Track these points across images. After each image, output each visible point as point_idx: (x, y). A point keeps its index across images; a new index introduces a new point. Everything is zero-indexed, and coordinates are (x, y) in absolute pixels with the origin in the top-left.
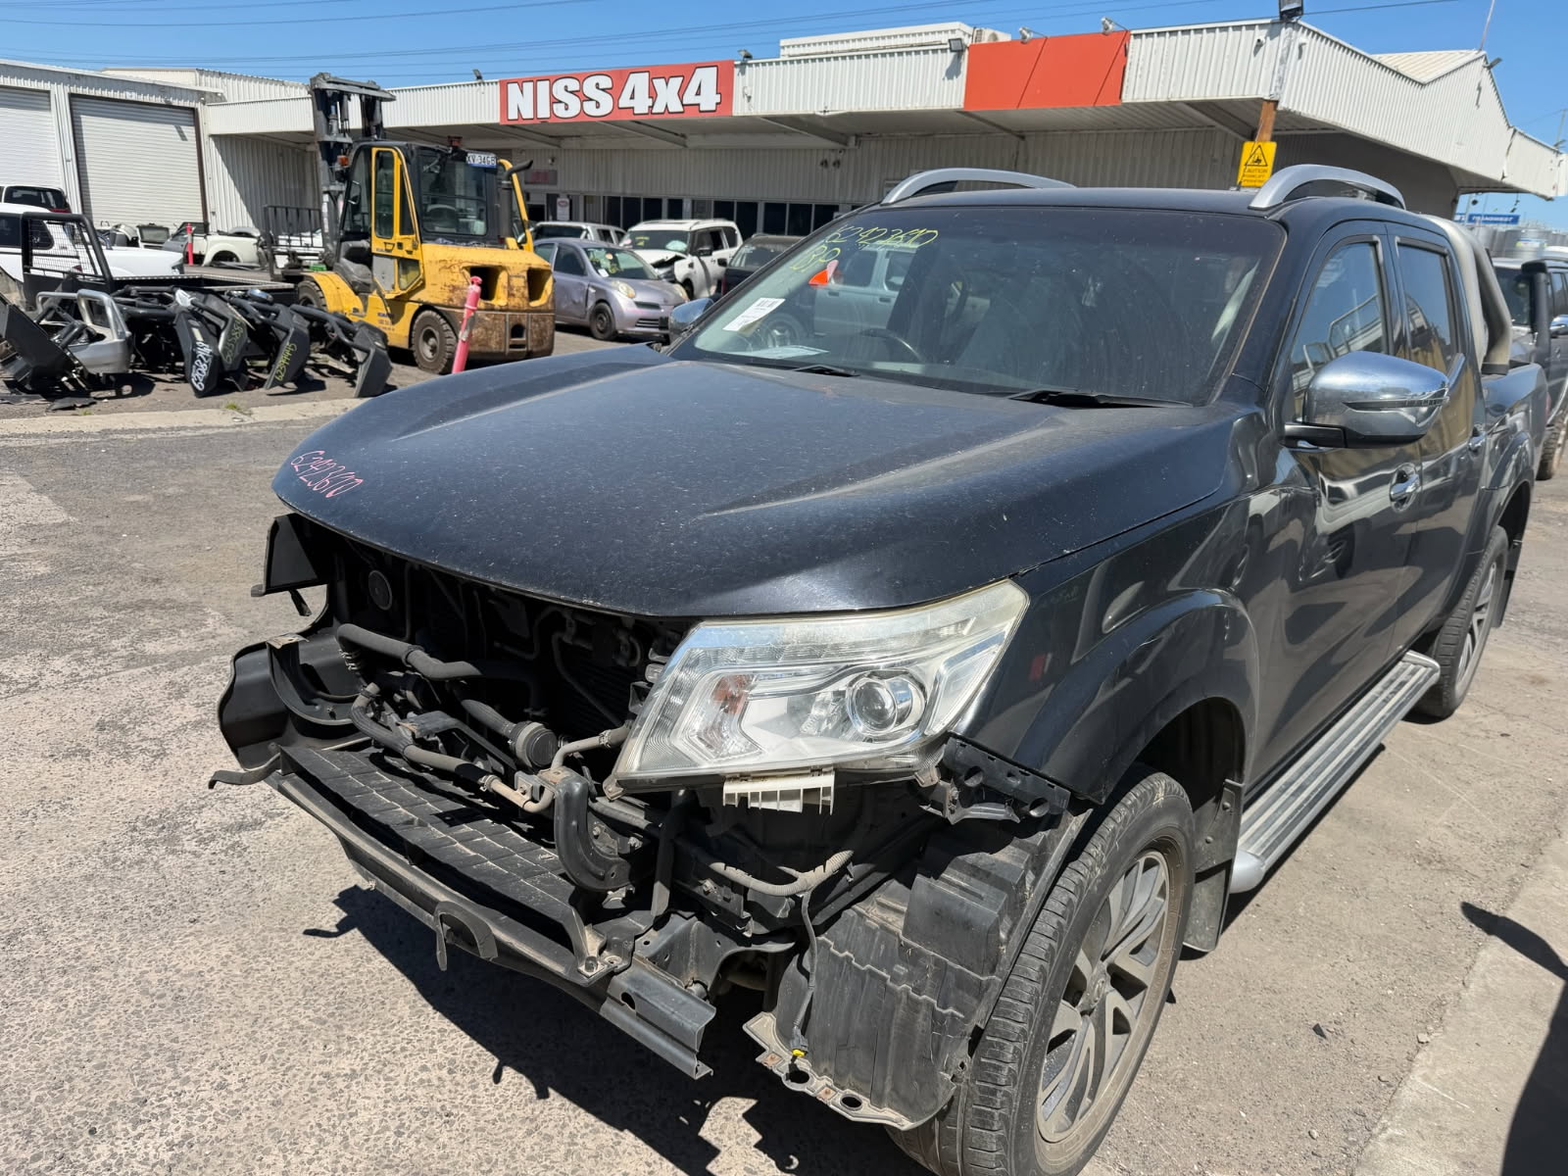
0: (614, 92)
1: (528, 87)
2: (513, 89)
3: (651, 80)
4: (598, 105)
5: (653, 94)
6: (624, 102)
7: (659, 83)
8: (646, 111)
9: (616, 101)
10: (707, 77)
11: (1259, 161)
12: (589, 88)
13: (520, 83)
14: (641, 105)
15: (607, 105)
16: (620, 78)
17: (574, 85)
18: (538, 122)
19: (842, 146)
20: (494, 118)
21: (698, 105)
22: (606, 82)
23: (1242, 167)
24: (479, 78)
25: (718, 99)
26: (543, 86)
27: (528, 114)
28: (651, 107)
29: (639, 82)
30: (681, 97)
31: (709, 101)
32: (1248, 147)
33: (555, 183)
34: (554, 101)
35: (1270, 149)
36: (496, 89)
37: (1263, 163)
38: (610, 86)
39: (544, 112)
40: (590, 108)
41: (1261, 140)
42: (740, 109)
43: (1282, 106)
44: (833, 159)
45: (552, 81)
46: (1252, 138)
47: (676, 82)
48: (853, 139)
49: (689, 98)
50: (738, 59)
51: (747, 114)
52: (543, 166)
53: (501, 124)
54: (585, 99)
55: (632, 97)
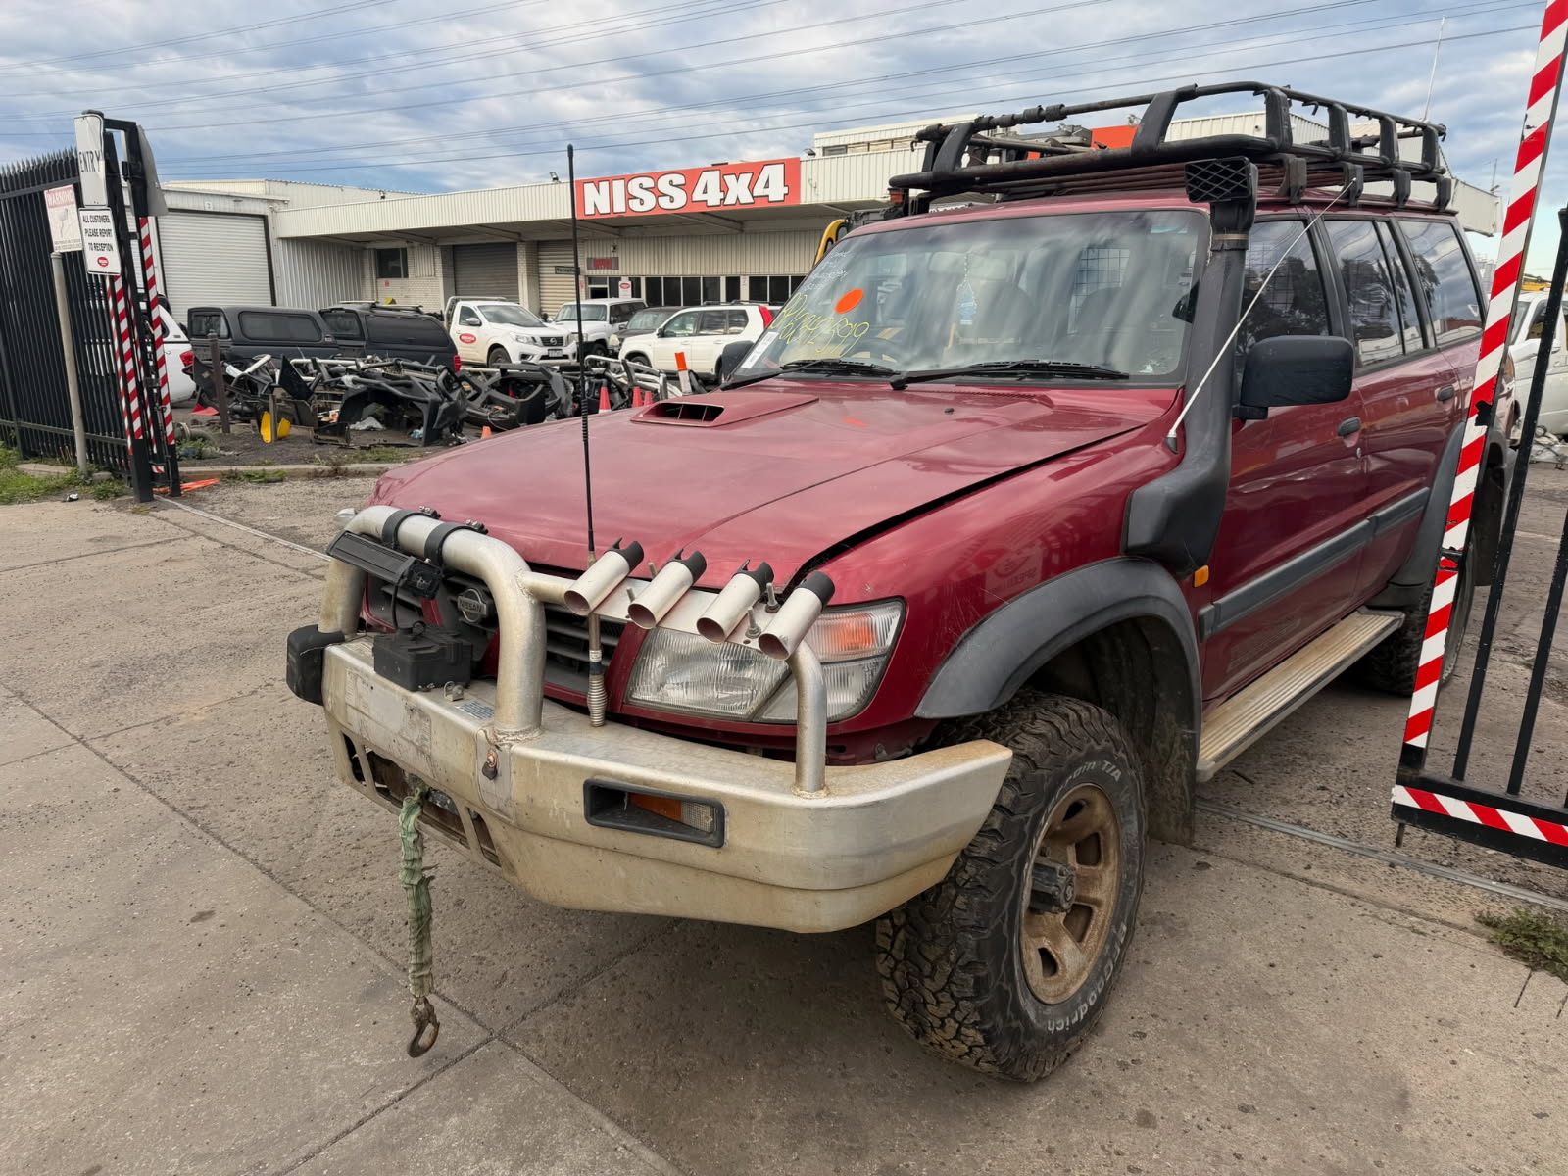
0: (688, 187)
1: (604, 186)
2: (589, 186)
3: (722, 177)
4: (672, 200)
5: (724, 189)
6: (698, 195)
7: (730, 180)
8: (718, 203)
9: (689, 196)
10: (776, 174)
12: (663, 185)
13: (596, 183)
14: (714, 198)
15: (680, 199)
16: (692, 177)
17: (648, 183)
18: (614, 215)
21: (768, 196)
22: (679, 180)
25: (786, 190)
27: (604, 208)
28: (723, 200)
29: (711, 179)
30: (751, 187)
31: (777, 193)
33: (617, 267)
34: (630, 197)
38: (683, 182)
39: (620, 207)
40: (665, 203)
42: (807, 198)
45: (627, 180)
47: (746, 178)
49: (759, 190)
50: (804, 156)
51: (815, 200)
52: (606, 253)
53: (578, 218)
54: (659, 194)
55: (705, 192)
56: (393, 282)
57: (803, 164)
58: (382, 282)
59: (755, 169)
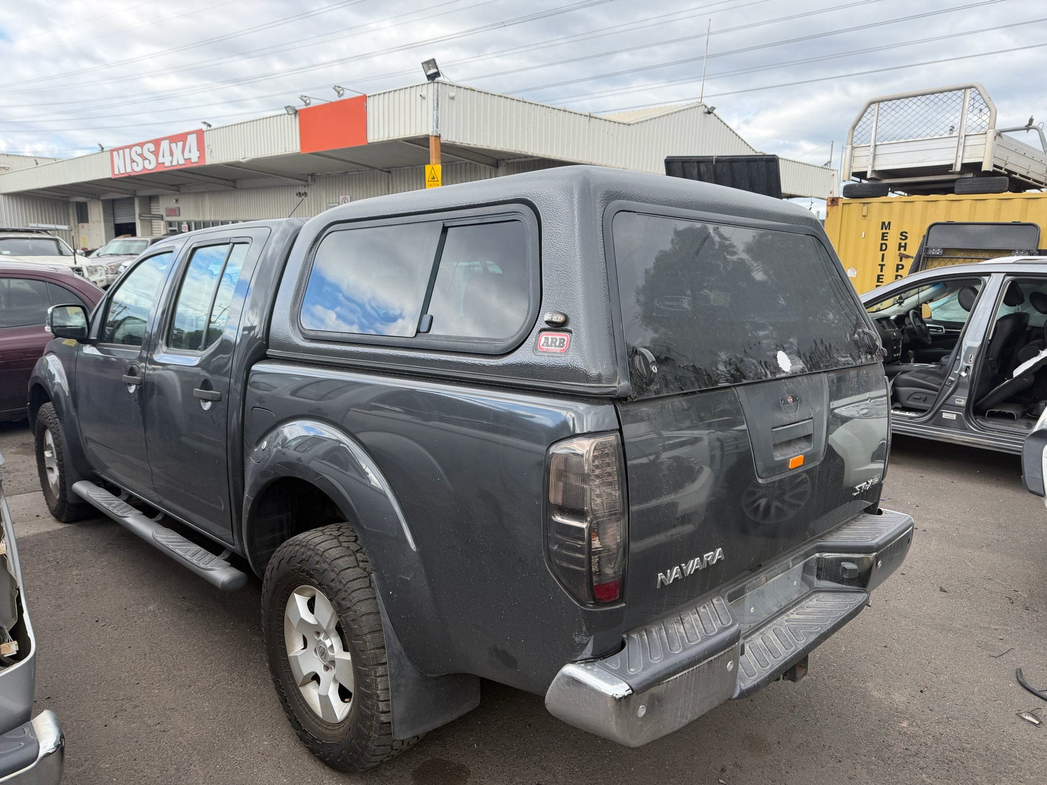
0: (156, 153)
1: (121, 151)
2: (115, 153)
3: (170, 143)
4: (150, 162)
5: (172, 154)
6: (161, 160)
7: (173, 145)
8: (169, 165)
9: (157, 159)
10: (192, 140)
11: (434, 177)
14: (168, 161)
15: (153, 162)
16: (157, 145)
17: (138, 149)
18: (127, 175)
19: (306, 183)
20: (108, 175)
21: (190, 159)
22: (152, 147)
23: (427, 182)
24: (102, 149)
25: (198, 154)
26: (127, 151)
27: (122, 171)
28: (171, 162)
29: (165, 145)
30: (183, 152)
31: (194, 156)
32: (428, 168)
33: (179, 215)
34: (133, 161)
35: (438, 168)
36: (109, 153)
37: (436, 180)
38: (153, 149)
39: (129, 170)
40: (147, 165)
41: (433, 164)
42: (209, 161)
43: (444, 139)
44: (303, 191)
46: (429, 163)
47: (180, 144)
48: (310, 177)
49: (187, 156)
50: (204, 127)
51: (212, 163)
52: (172, 204)
53: (113, 177)
54: (145, 159)
55: (163, 157)
56: (85, 225)
57: (205, 133)
58: (81, 225)
59: (182, 138)
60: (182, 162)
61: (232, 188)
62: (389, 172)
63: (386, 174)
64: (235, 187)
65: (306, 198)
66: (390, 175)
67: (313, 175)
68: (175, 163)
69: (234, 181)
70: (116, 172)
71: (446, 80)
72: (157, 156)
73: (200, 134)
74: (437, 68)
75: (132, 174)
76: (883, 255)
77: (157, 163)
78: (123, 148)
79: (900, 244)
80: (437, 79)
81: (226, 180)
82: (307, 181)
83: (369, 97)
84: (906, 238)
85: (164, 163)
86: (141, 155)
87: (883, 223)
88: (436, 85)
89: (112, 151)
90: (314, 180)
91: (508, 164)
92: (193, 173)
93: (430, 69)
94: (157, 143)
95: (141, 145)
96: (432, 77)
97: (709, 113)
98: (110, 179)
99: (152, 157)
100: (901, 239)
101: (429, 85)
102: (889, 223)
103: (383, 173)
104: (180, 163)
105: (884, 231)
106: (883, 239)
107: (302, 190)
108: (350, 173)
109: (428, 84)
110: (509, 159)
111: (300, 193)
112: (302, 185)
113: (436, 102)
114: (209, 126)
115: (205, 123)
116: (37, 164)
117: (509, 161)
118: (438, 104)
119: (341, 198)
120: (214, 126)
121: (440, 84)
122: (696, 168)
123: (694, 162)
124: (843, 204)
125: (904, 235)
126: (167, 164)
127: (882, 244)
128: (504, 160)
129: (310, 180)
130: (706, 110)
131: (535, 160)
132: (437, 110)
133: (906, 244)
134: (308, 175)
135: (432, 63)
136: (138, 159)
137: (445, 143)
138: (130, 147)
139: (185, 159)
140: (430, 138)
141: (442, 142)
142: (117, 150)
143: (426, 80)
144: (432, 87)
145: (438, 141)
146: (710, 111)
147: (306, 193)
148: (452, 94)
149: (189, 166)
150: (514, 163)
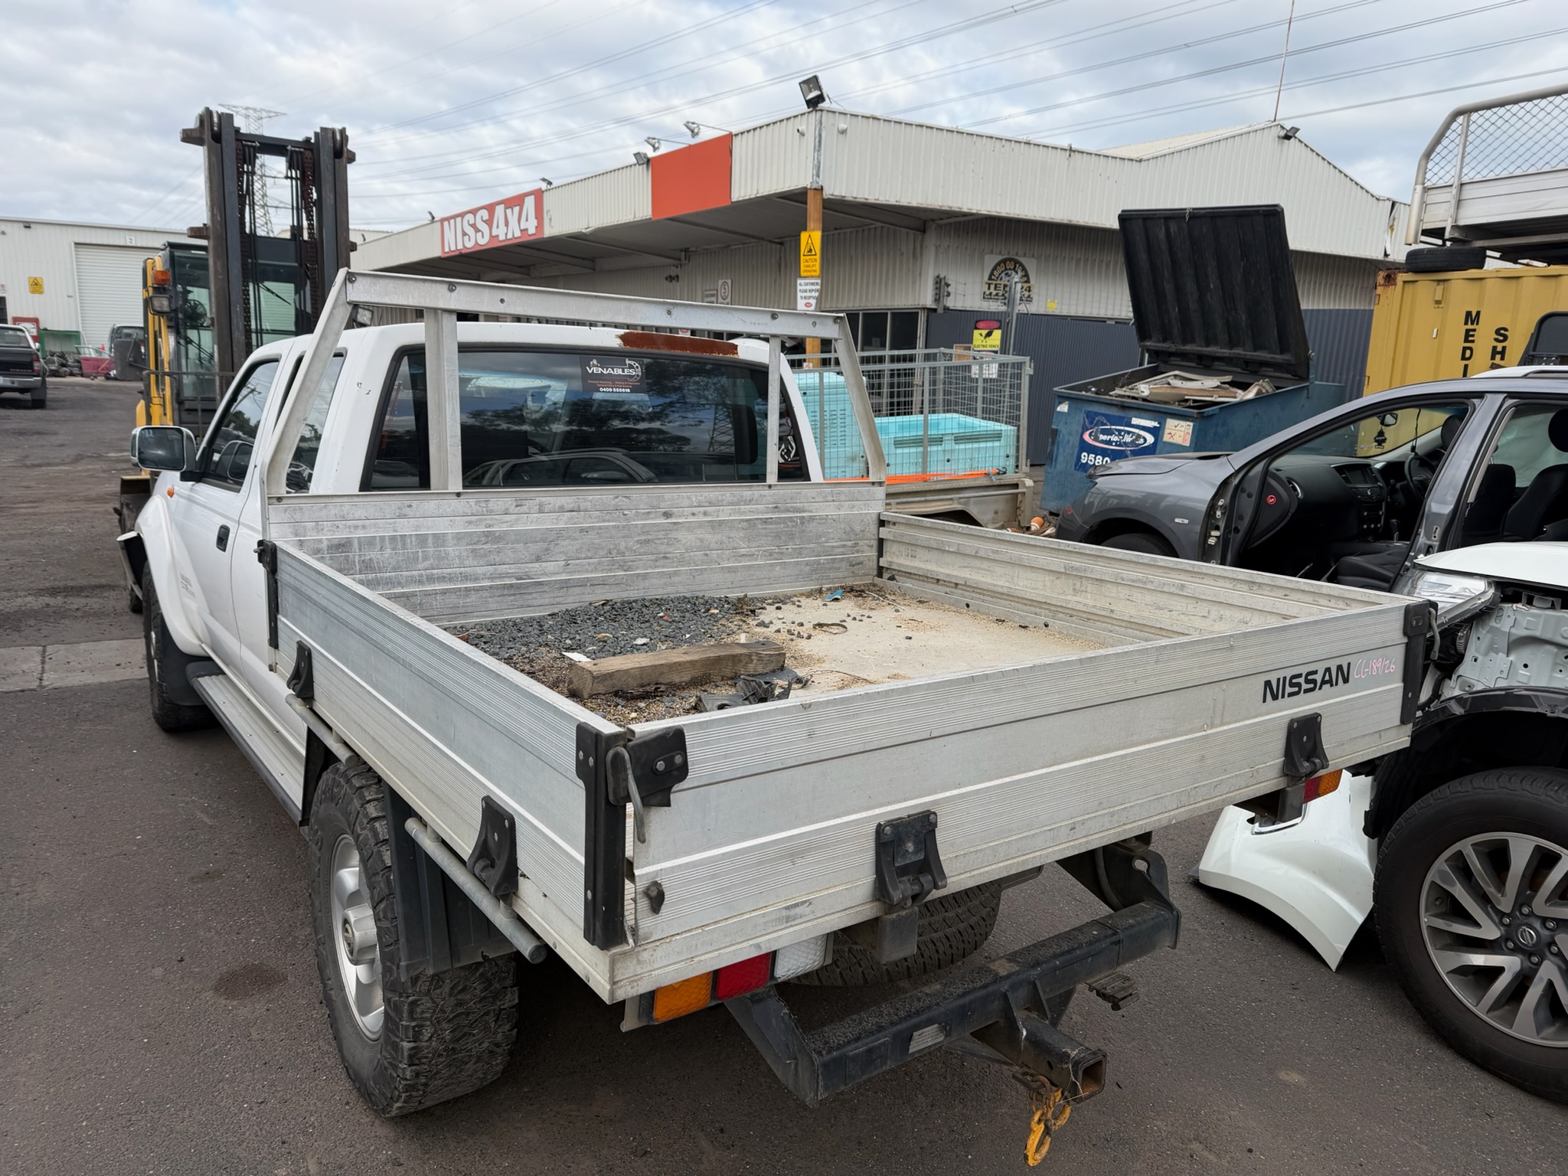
0: (489, 222)
1: (452, 221)
2: (446, 223)
3: (506, 208)
4: (483, 235)
5: (507, 224)
6: (495, 232)
7: (509, 211)
8: (504, 238)
9: (491, 231)
10: (530, 202)
11: (810, 251)
12: (478, 220)
14: (502, 233)
15: (487, 235)
16: (491, 212)
17: (471, 217)
18: (457, 253)
19: (679, 262)
20: (436, 252)
21: (527, 230)
22: (485, 214)
23: (802, 257)
24: (433, 218)
25: (535, 223)
26: (458, 220)
27: (453, 248)
28: (506, 234)
29: (500, 210)
30: (519, 221)
31: (532, 226)
32: (804, 236)
34: (464, 234)
35: (818, 236)
36: (439, 224)
37: (813, 253)
38: (487, 218)
39: (460, 247)
40: (480, 238)
41: (812, 230)
42: (549, 232)
43: (828, 193)
44: (675, 274)
46: (805, 230)
47: (516, 209)
48: (683, 253)
49: (523, 226)
51: (553, 232)
53: (443, 256)
54: (477, 230)
55: (498, 227)
57: (544, 193)
59: (518, 201)
60: (518, 234)
61: (591, 271)
62: (782, 244)
63: (779, 246)
64: (594, 269)
65: (678, 284)
66: (783, 248)
67: (686, 250)
68: (510, 236)
69: (593, 260)
70: (447, 250)
71: (834, 107)
72: (490, 226)
73: (538, 194)
74: (820, 89)
75: (463, 252)
76: (1466, 367)
77: (491, 236)
78: (454, 217)
79: (1495, 348)
80: (821, 106)
81: (583, 259)
82: (680, 260)
83: (736, 135)
84: (1506, 338)
85: (498, 236)
86: (474, 226)
87: (1469, 314)
88: (819, 113)
89: (442, 220)
90: (688, 258)
91: (940, 227)
92: (538, 250)
93: (811, 92)
94: (491, 208)
95: (474, 212)
96: (814, 103)
97: (1287, 137)
98: (439, 258)
99: (484, 228)
100: (1496, 340)
101: (811, 115)
102: (1478, 313)
103: (774, 245)
104: (516, 236)
105: (1469, 326)
106: (1466, 340)
107: (673, 272)
108: (733, 247)
109: (809, 113)
110: (941, 219)
111: (670, 277)
112: (674, 265)
113: (817, 140)
114: (550, 183)
115: (544, 180)
116: (365, 240)
117: (942, 222)
118: (820, 142)
119: (720, 282)
120: (555, 184)
121: (825, 113)
122: (1163, 228)
123: (1160, 218)
124: (1405, 282)
125: (1501, 334)
126: (502, 237)
127: (1465, 349)
128: (933, 220)
129: (683, 258)
130: (1283, 133)
131: (978, 220)
132: (819, 151)
133: (1504, 348)
134: (681, 250)
135: (813, 82)
136: (470, 231)
137: (829, 199)
138: (462, 215)
139: (521, 231)
140: (809, 191)
141: (825, 197)
142: (448, 219)
143: (804, 108)
144: (814, 117)
145: (819, 197)
146: (1290, 134)
147: (677, 277)
148: (843, 126)
149: (526, 239)
150: (950, 224)
